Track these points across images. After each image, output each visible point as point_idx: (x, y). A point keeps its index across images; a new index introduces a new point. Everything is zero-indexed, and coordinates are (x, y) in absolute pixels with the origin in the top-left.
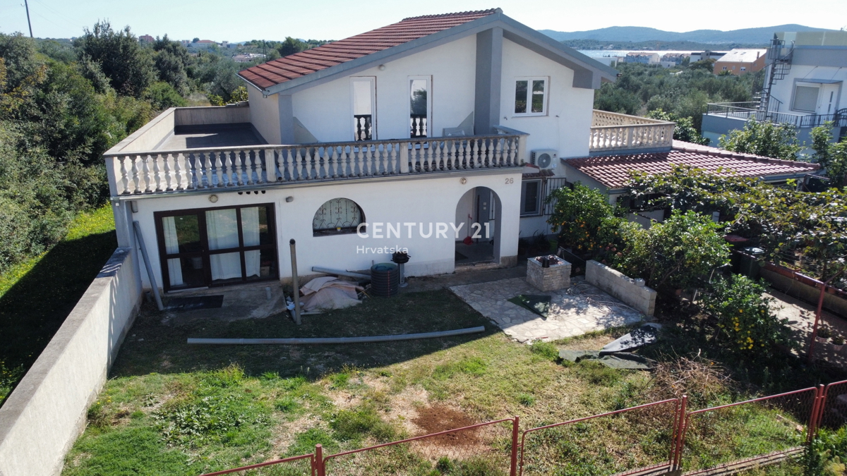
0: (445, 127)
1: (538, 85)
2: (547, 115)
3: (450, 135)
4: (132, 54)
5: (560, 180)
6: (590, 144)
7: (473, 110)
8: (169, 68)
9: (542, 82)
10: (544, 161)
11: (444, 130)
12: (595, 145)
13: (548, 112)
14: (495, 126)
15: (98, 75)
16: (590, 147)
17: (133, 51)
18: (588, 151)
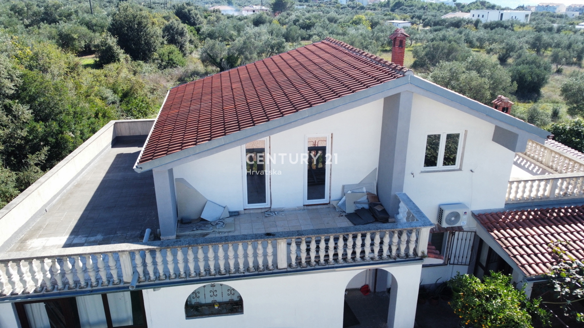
0: (344, 184)
1: (453, 139)
2: (460, 169)
3: (349, 192)
4: (144, 27)
5: (469, 233)
6: (507, 195)
7: (377, 166)
8: (177, 33)
9: (458, 136)
10: (453, 219)
11: (344, 187)
12: (512, 196)
13: (461, 165)
14: (397, 193)
15: (115, 48)
16: (507, 199)
17: (146, 25)
18: (504, 203)
